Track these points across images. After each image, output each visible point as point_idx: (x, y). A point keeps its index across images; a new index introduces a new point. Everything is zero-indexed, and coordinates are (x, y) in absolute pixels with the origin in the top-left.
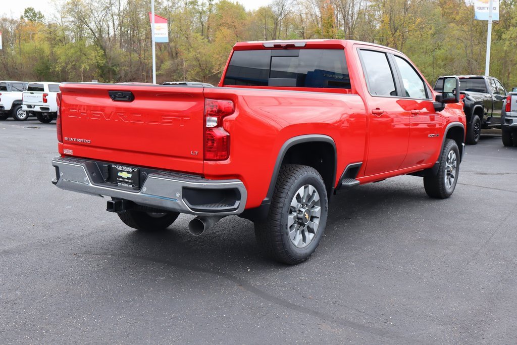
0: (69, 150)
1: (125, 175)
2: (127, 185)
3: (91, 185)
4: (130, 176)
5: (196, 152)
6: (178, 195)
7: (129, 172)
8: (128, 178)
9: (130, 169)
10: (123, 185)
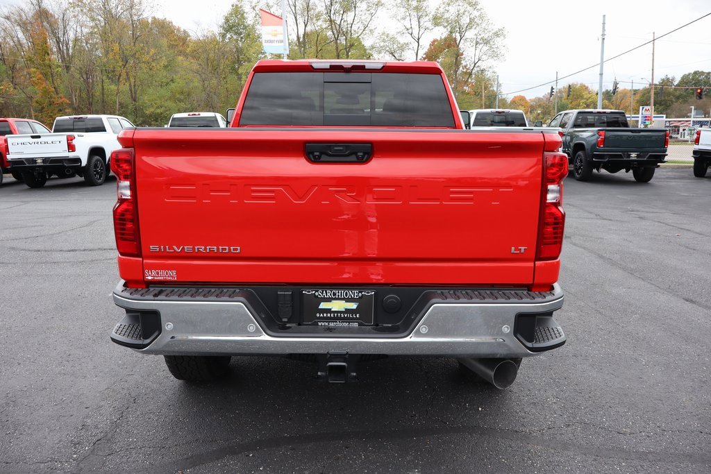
0: (161, 272)
1: (337, 306)
2: (346, 324)
3: (265, 337)
4: (353, 306)
5: (523, 248)
6: (507, 329)
7: (348, 300)
8: (348, 311)
9: (355, 294)
10: (332, 324)
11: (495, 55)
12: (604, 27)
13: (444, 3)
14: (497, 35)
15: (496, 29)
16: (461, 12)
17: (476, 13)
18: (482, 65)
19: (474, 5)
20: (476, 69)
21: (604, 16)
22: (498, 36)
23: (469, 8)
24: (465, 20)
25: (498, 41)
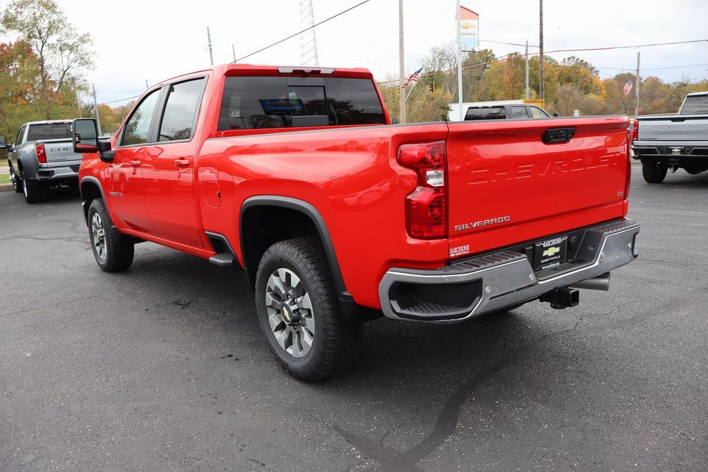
1: (551, 252)
2: (554, 265)
4: (558, 250)
7: (557, 246)
8: (556, 254)
9: (559, 240)
11: (84, 61)
12: (209, 39)
13: (14, 4)
14: (82, 40)
15: (81, 34)
16: (37, 15)
17: (55, 17)
18: (73, 72)
19: (52, 8)
20: (66, 77)
21: (208, 28)
22: (83, 42)
23: (46, 12)
24: (44, 24)
25: (86, 47)
